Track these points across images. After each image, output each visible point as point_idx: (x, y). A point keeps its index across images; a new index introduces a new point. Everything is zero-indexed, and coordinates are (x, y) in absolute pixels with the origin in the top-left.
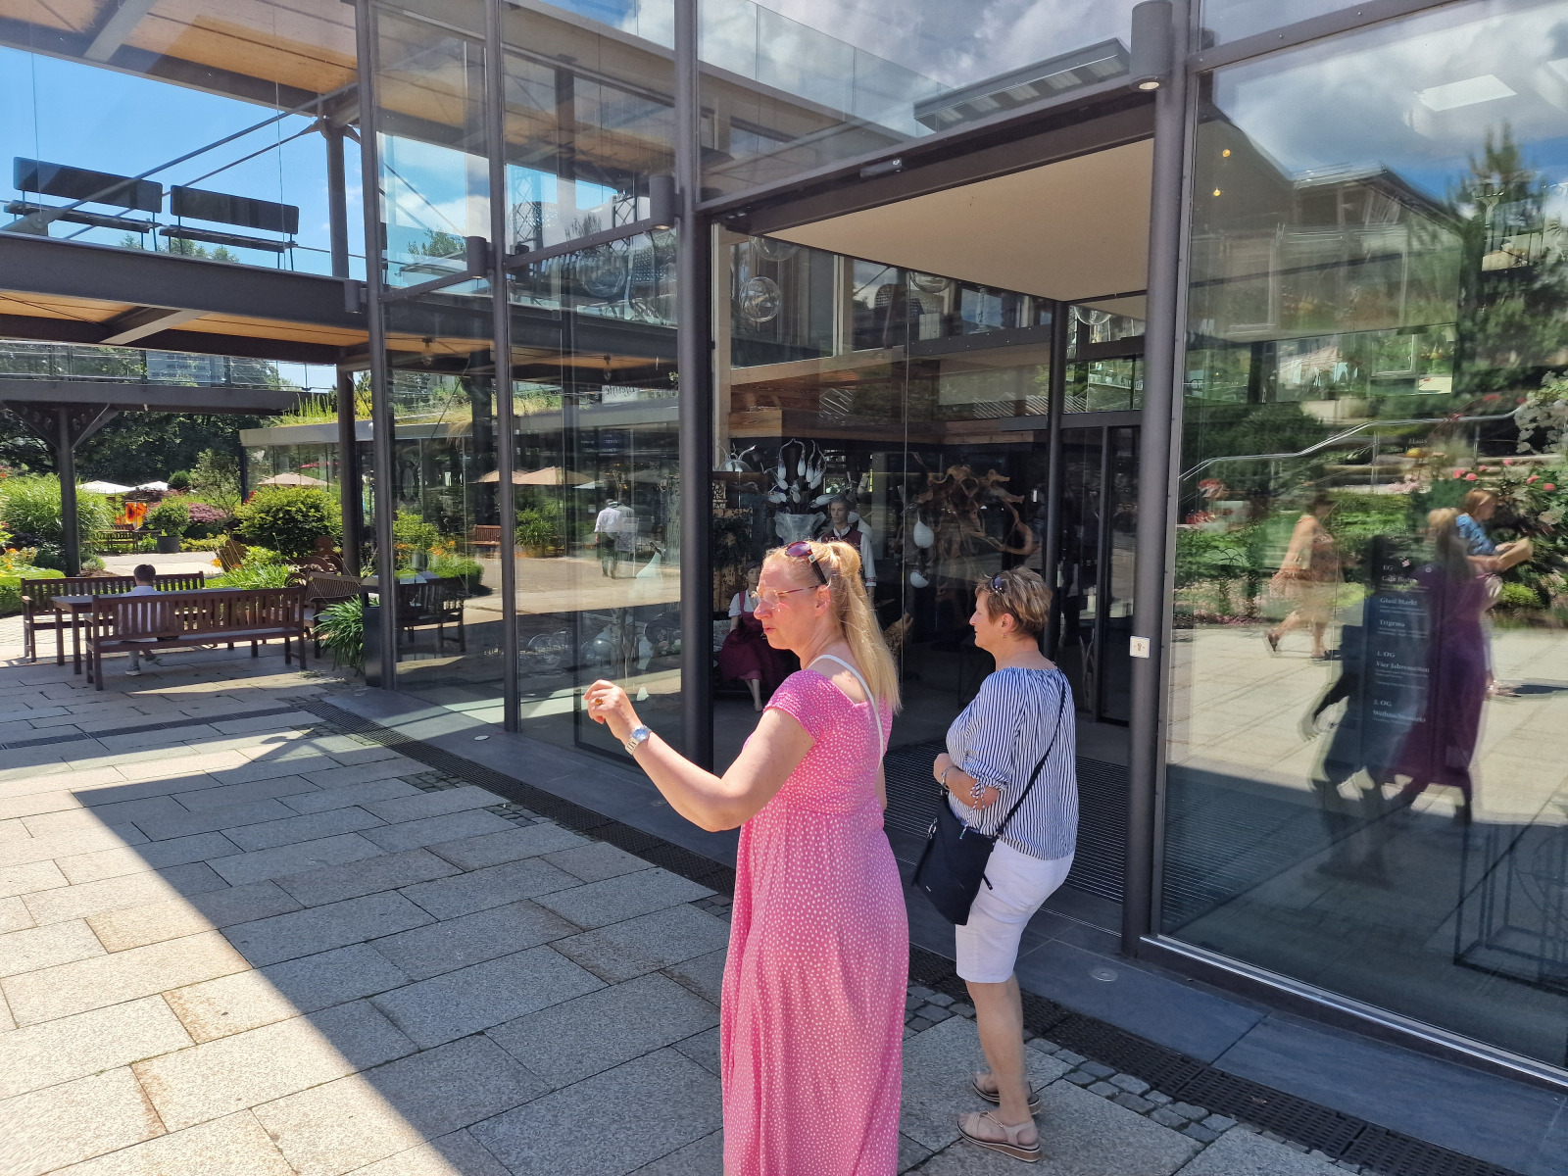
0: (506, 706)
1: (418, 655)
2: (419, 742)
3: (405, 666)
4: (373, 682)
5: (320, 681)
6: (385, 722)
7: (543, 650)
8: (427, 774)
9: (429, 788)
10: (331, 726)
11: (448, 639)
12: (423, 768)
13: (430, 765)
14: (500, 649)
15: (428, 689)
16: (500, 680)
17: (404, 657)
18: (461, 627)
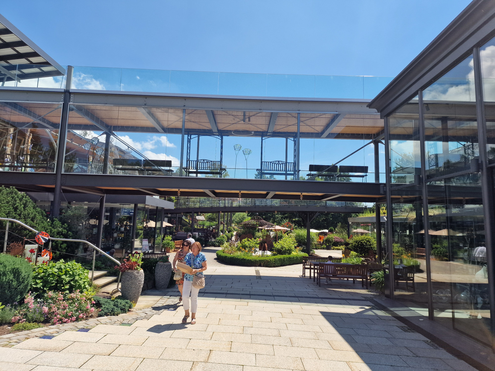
0: (429, 311)
1: (400, 290)
2: (402, 317)
3: (397, 293)
4: (387, 296)
5: (372, 293)
6: (392, 309)
7: (442, 295)
8: (405, 327)
9: (405, 331)
10: (376, 307)
11: (409, 286)
12: (403, 325)
13: (406, 324)
14: (427, 292)
15: (404, 302)
16: (427, 303)
17: (396, 290)
18: (414, 283)
